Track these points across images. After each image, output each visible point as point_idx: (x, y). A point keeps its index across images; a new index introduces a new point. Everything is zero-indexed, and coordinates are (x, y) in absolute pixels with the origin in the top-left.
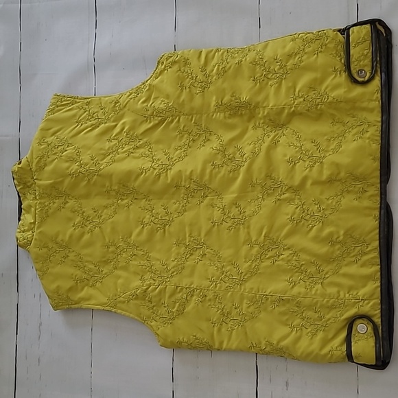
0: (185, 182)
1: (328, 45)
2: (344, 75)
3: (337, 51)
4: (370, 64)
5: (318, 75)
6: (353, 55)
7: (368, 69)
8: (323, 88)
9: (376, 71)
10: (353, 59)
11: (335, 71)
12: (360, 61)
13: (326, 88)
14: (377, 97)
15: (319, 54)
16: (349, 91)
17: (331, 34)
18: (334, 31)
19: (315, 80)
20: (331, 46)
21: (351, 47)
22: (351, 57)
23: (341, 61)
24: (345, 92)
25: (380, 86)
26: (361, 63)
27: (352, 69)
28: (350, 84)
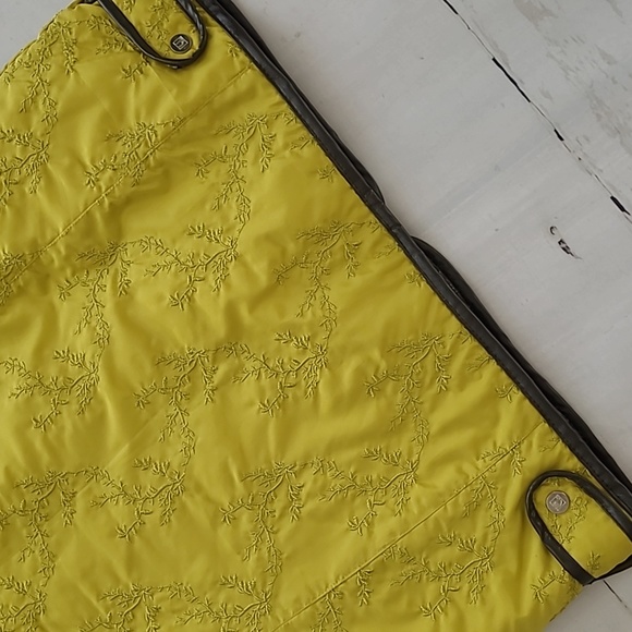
0: (10, 501)
1: (80, 40)
2: (152, 69)
3: (104, 37)
4: (182, 15)
5: (105, 104)
6: (140, 24)
7: (186, 28)
8: (132, 122)
9: (203, 21)
10: (145, 31)
11: (129, 73)
12: (160, 24)
13: (138, 117)
14: (242, 63)
15: (76, 66)
16: (183, 89)
17: (70, 16)
18: (72, 7)
19: (105, 118)
20: (87, 36)
21: (124, 12)
22: (138, 29)
23: (126, 49)
24: (177, 97)
25: (231, 40)
26: (165, 26)
27: (157, 48)
28: (175, 76)
